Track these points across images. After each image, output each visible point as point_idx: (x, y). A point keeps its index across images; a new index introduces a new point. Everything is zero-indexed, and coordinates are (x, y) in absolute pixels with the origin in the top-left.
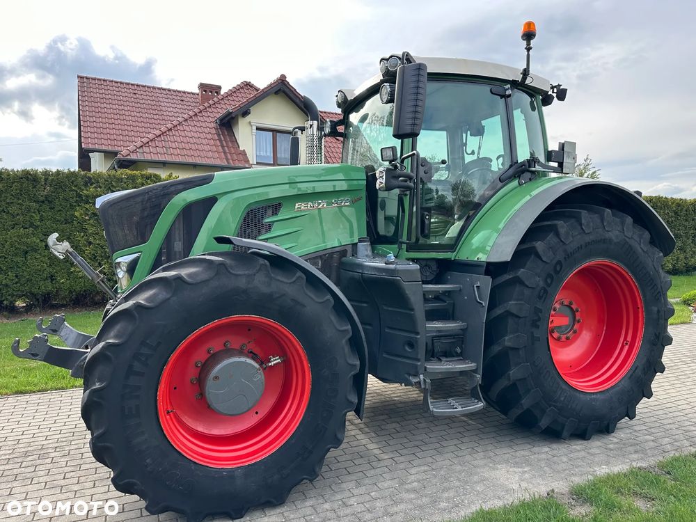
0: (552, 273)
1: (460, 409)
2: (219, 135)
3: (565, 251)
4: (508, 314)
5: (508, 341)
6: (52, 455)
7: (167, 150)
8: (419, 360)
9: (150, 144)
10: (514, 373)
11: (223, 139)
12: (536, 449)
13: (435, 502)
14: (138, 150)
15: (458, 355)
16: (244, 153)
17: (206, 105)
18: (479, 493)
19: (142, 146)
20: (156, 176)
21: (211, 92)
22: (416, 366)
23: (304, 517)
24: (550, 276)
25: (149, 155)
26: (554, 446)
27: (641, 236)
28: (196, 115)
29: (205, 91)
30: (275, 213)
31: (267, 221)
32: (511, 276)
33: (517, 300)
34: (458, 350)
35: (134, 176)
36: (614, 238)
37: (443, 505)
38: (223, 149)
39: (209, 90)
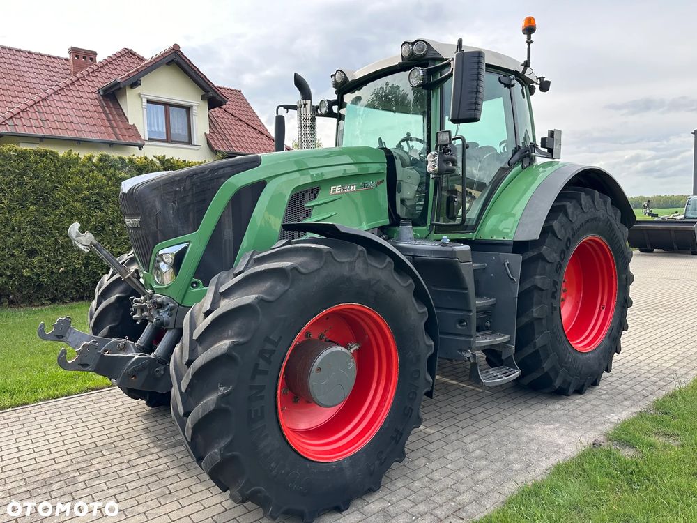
0: (565, 249)
1: (504, 378)
2: (103, 107)
3: (572, 229)
4: (536, 287)
5: (535, 312)
6: (81, 478)
7: (43, 123)
8: (471, 336)
9: (22, 116)
10: (539, 341)
11: (108, 112)
12: (550, 407)
13: (508, 465)
14: (7, 122)
15: (487, 328)
16: (134, 128)
17: (84, 72)
18: (537, 452)
19: (11, 118)
20: (52, 153)
21: (85, 58)
22: (470, 342)
23: (406, 498)
24: (563, 252)
25: (21, 128)
26: (562, 402)
27: (615, 214)
28: (73, 84)
29: (78, 57)
30: (314, 197)
31: (306, 205)
32: (535, 253)
33: (541, 275)
34: (488, 324)
35: (25, 153)
36: (601, 216)
37: (517, 466)
38: (110, 123)
39: (83, 57)
